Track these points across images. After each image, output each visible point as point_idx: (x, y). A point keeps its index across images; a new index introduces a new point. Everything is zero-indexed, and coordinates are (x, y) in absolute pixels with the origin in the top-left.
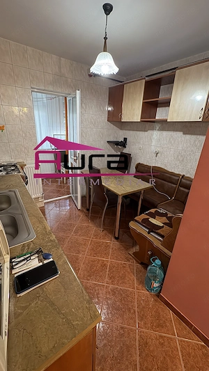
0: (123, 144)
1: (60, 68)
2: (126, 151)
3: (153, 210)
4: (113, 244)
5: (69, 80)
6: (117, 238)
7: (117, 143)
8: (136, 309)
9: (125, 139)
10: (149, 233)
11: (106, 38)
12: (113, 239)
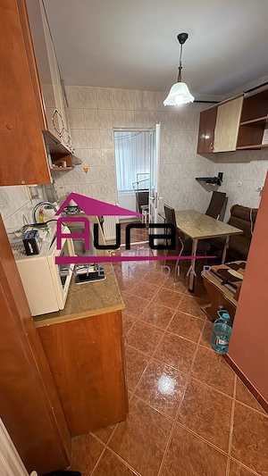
0: (218, 180)
1: (142, 102)
2: (220, 190)
3: (238, 262)
4: (185, 295)
5: (152, 113)
6: (191, 292)
7: (209, 180)
8: (193, 360)
9: (221, 175)
10: (222, 284)
11: (180, 68)
12: (186, 291)
